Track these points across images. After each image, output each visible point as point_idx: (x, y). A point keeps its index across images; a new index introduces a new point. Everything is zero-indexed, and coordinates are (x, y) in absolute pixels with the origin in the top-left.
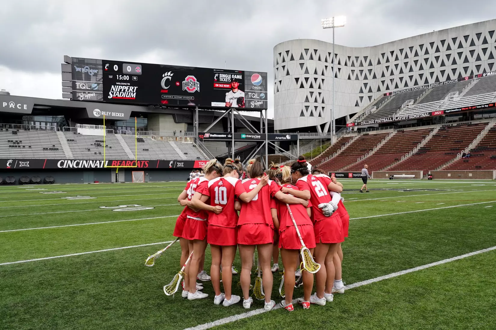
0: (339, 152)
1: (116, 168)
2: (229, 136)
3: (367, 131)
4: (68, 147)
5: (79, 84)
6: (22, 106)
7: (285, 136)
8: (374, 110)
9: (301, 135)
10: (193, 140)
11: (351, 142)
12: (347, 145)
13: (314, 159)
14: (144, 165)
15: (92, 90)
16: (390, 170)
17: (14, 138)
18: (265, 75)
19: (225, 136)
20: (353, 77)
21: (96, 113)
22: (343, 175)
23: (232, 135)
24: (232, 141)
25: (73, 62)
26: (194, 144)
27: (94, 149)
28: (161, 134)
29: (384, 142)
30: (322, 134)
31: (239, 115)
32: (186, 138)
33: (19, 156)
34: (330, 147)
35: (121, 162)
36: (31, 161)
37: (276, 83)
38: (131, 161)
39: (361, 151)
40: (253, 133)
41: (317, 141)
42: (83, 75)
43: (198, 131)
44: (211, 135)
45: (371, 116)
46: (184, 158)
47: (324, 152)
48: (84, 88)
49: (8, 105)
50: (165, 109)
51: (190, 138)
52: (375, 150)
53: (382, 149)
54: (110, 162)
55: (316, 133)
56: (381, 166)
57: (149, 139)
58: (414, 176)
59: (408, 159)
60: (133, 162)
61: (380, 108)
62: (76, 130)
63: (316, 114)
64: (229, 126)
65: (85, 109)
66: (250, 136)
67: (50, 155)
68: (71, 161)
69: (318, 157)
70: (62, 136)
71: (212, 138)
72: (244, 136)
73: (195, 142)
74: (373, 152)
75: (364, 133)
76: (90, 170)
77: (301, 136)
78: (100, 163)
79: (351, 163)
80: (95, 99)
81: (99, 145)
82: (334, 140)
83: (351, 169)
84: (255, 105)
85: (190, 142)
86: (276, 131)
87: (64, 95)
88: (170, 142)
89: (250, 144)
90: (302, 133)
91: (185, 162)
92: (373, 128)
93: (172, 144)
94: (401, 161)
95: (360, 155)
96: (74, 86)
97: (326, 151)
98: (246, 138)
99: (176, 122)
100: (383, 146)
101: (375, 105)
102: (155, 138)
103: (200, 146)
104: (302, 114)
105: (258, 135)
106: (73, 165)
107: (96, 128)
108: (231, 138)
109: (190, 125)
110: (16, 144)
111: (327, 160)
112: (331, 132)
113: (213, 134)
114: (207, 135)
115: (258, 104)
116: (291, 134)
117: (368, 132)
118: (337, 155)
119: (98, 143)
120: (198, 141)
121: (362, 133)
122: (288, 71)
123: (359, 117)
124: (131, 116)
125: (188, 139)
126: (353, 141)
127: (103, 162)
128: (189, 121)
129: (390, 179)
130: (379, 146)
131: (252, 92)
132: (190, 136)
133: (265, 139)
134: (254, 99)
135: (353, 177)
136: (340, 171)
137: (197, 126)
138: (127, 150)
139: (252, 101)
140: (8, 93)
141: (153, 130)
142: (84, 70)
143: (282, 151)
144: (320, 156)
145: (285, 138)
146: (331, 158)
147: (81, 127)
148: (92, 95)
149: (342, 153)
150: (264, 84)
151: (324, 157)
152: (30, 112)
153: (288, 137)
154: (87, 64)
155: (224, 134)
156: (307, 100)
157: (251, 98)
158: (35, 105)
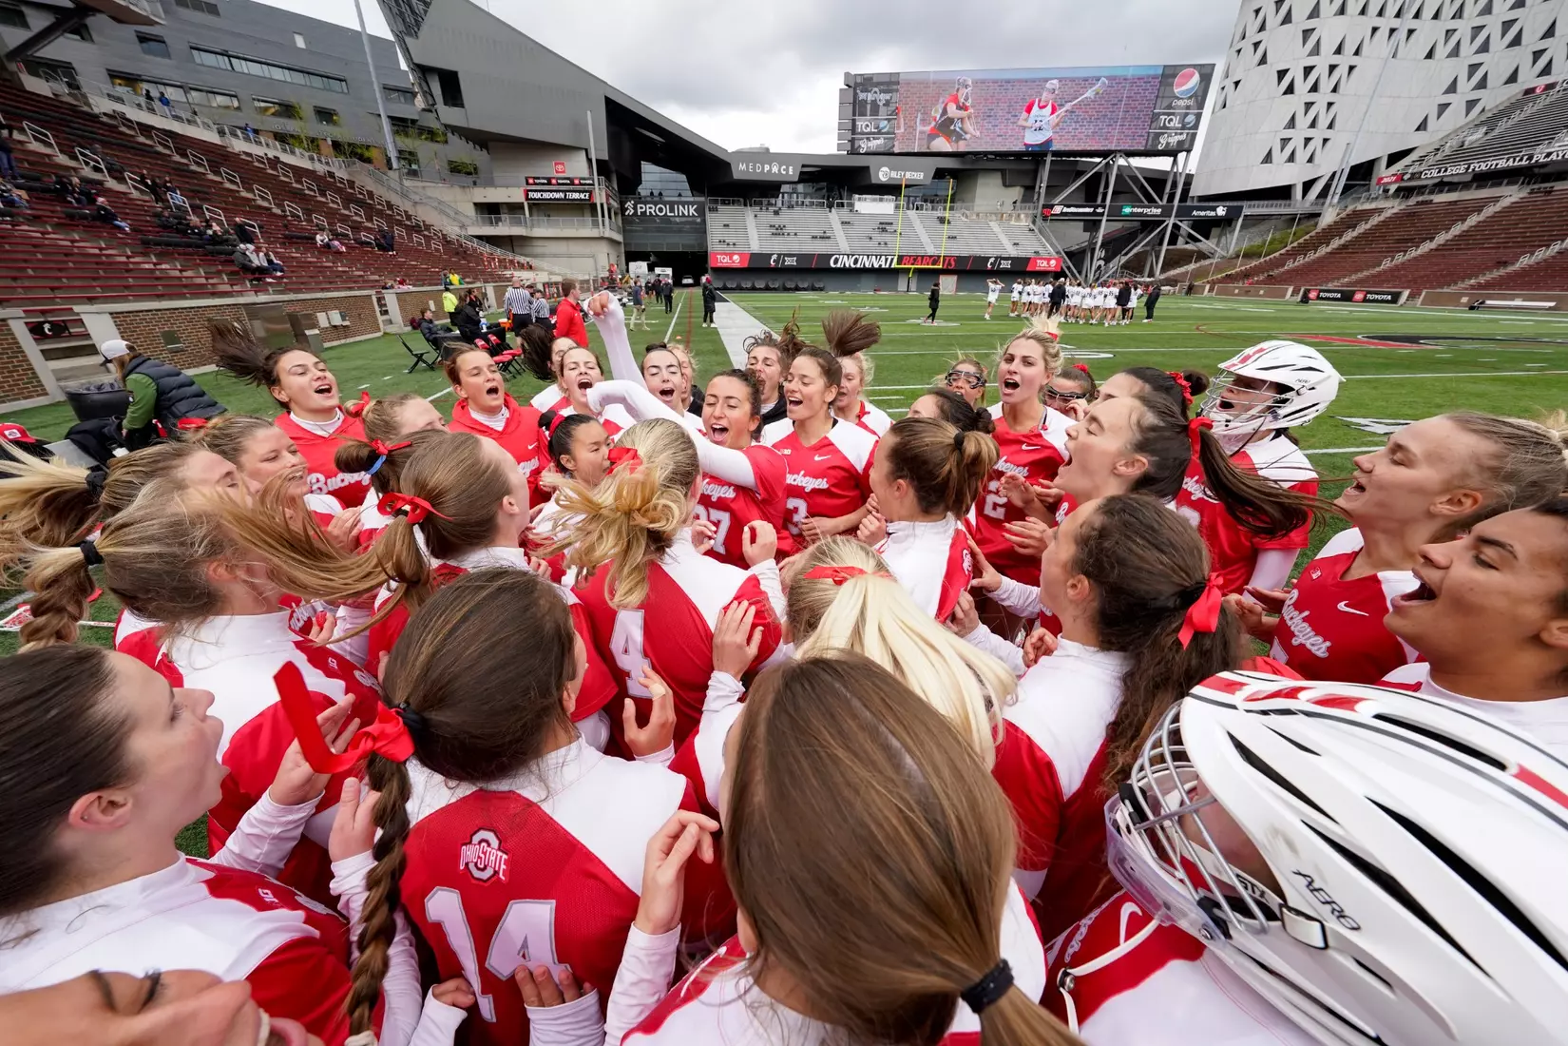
0: (1336, 243)
1: (910, 269)
2: (1100, 210)
3: (1432, 192)
4: (842, 233)
5: (862, 124)
6: (787, 170)
7: (1214, 209)
8: (1477, 136)
9: (1250, 207)
10: (1030, 220)
11: (1375, 220)
12: (1362, 228)
13: (1268, 258)
14: (949, 264)
15: (879, 133)
16: (1472, 287)
17: (777, 221)
18: (1209, 71)
19: (1091, 210)
20: (1442, 52)
21: (883, 174)
22: (1339, 296)
23: (1104, 207)
24: (1101, 221)
25: (856, 83)
26: (1032, 226)
27: (878, 237)
28: (977, 209)
29: (1473, 220)
30: (1300, 204)
31: (1129, 167)
32: (1019, 215)
33: (784, 250)
34: (1313, 234)
35: (915, 259)
36: (800, 257)
37: (1223, 88)
38: (931, 257)
39: (1398, 241)
40: (1146, 203)
41: (1283, 218)
42: (869, 107)
43: (1042, 202)
44: (1066, 210)
45: (1461, 153)
46: (1013, 252)
47: (1295, 244)
48: (868, 130)
49: (771, 170)
50: (992, 160)
51: (1027, 215)
52: (1441, 238)
53: (1463, 236)
54: (901, 259)
55: (1288, 202)
56: (1450, 277)
57: (958, 217)
58: (1552, 304)
59: (1538, 263)
60: (935, 259)
61: (1496, 132)
62: (851, 205)
63: (1302, 156)
64: (1101, 190)
65: (868, 167)
66: (1140, 210)
67: (819, 248)
68: (848, 255)
69: (1277, 254)
70: (835, 216)
71: (1066, 214)
72: (1127, 210)
73: (1034, 222)
74: (1433, 245)
75: (1420, 199)
76: (872, 271)
77: (1249, 209)
78: (886, 260)
79: (1361, 270)
80: (882, 150)
81: (884, 230)
82: (1329, 216)
83: (1360, 282)
84: (1168, 144)
85: (1025, 222)
86: (1193, 197)
87: (840, 147)
88: (992, 224)
89: (1128, 225)
90: (1253, 203)
91: (1014, 260)
92: (1452, 186)
93: (995, 226)
94: (1517, 266)
95: (1391, 252)
96: (854, 130)
97: (1301, 241)
98: (1132, 214)
99: (1005, 185)
100: (1467, 231)
101: (1482, 123)
102: (967, 217)
103: (1040, 232)
104: (1268, 158)
105: (1157, 207)
106: (849, 263)
107: (881, 200)
108: (1102, 214)
109: (1030, 189)
110: (779, 231)
111: (1301, 261)
112: (1329, 197)
113: (1069, 206)
114: (1057, 210)
115: (1174, 140)
116: (1228, 204)
117: (1432, 197)
118: (1329, 249)
119: (884, 227)
120: (1039, 221)
121: (1412, 201)
122: (1265, 55)
123: (1421, 159)
124: (934, 178)
125: (1022, 216)
126: (1382, 218)
127: (890, 258)
128: (1028, 183)
129: (1472, 308)
130: (1457, 229)
131: (1169, 114)
132: (1027, 211)
133: (1170, 217)
134: (1168, 128)
135: (1365, 300)
136: (1330, 286)
137: (1043, 191)
138: (924, 238)
139: (1163, 134)
140: (767, 149)
141: (963, 201)
142: (870, 97)
143: (1197, 240)
144: (1283, 251)
145: (1213, 214)
146: (1311, 256)
147: (859, 199)
148: (878, 142)
149: (1344, 247)
150: (1200, 93)
151: (1293, 254)
152: (796, 179)
153: (1221, 211)
154: (877, 84)
155: (1090, 207)
156: (1292, 123)
157: (1165, 127)
158: (803, 166)
